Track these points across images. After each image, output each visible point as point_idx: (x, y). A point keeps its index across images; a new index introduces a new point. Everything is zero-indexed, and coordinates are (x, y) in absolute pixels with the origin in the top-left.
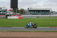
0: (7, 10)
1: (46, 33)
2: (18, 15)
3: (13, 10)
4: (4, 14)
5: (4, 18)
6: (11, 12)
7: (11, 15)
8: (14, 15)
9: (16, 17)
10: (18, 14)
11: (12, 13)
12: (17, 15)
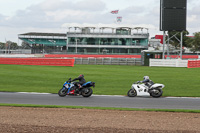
0: (148, 35)
2: (185, 55)
3: (170, 36)
4: (138, 50)
5: (136, 64)
6: (162, 42)
7: (161, 54)
8: (173, 55)
9: (179, 63)
10: (187, 50)
11: (164, 48)
12: (183, 53)
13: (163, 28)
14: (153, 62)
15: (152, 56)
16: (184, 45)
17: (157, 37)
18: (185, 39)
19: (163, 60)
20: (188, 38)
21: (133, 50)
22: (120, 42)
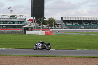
0: (25, 19)
1: (93, 59)
2: (44, 29)
3: (36, 19)
4: (21, 27)
6: (32, 23)
7: (32, 28)
8: (38, 29)
9: (41, 32)
10: (45, 26)
12: (43, 28)
13: (33, 16)
14: (28, 32)
15: (27, 29)
16: (43, 24)
17: (30, 20)
18: (44, 21)
19: (33, 31)
20: (45, 20)
21: (18, 27)
22: (12, 23)
